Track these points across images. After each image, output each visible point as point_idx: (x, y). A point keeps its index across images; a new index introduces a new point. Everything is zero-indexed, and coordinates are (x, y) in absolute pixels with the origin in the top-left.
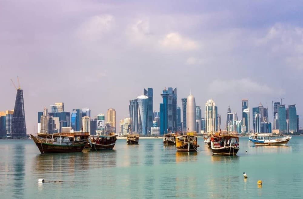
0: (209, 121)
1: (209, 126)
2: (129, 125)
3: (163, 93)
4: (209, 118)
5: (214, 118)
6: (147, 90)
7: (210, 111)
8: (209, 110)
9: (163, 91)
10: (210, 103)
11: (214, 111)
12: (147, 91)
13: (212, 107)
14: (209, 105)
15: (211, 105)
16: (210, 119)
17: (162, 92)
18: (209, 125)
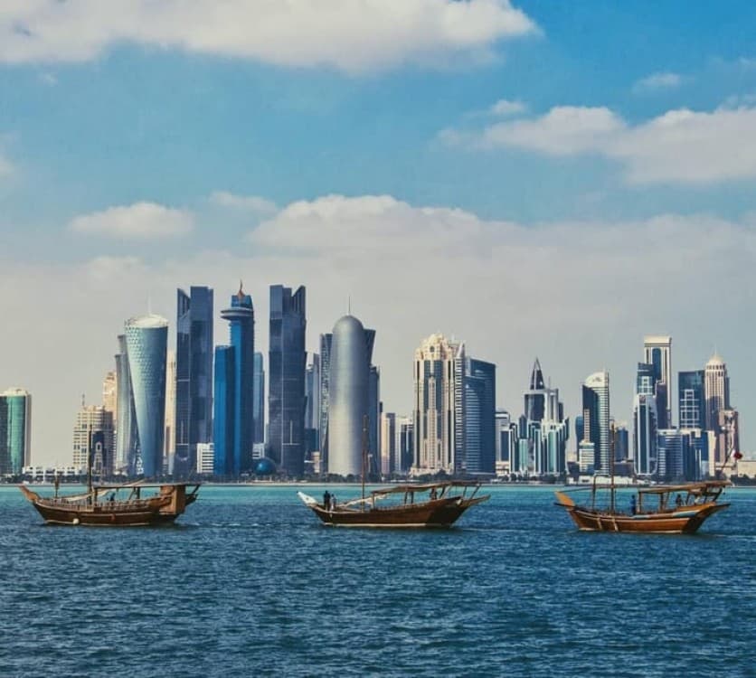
0: (425, 419)
1: (428, 441)
2: (98, 433)
3: (233, 305)
4: (426, 407)
5: (447, 409)
6: (188, 293)
7: (431, 381)
8: (427, 375)
9: (234, 298)
10: (432, 349)
11: (447, 381)
12: (188, 300)
13: (439, 364)
14: (429, 357)
15: (436, 356)
16: (429, 413)
17: (230, 301)
18: (425, 437)
